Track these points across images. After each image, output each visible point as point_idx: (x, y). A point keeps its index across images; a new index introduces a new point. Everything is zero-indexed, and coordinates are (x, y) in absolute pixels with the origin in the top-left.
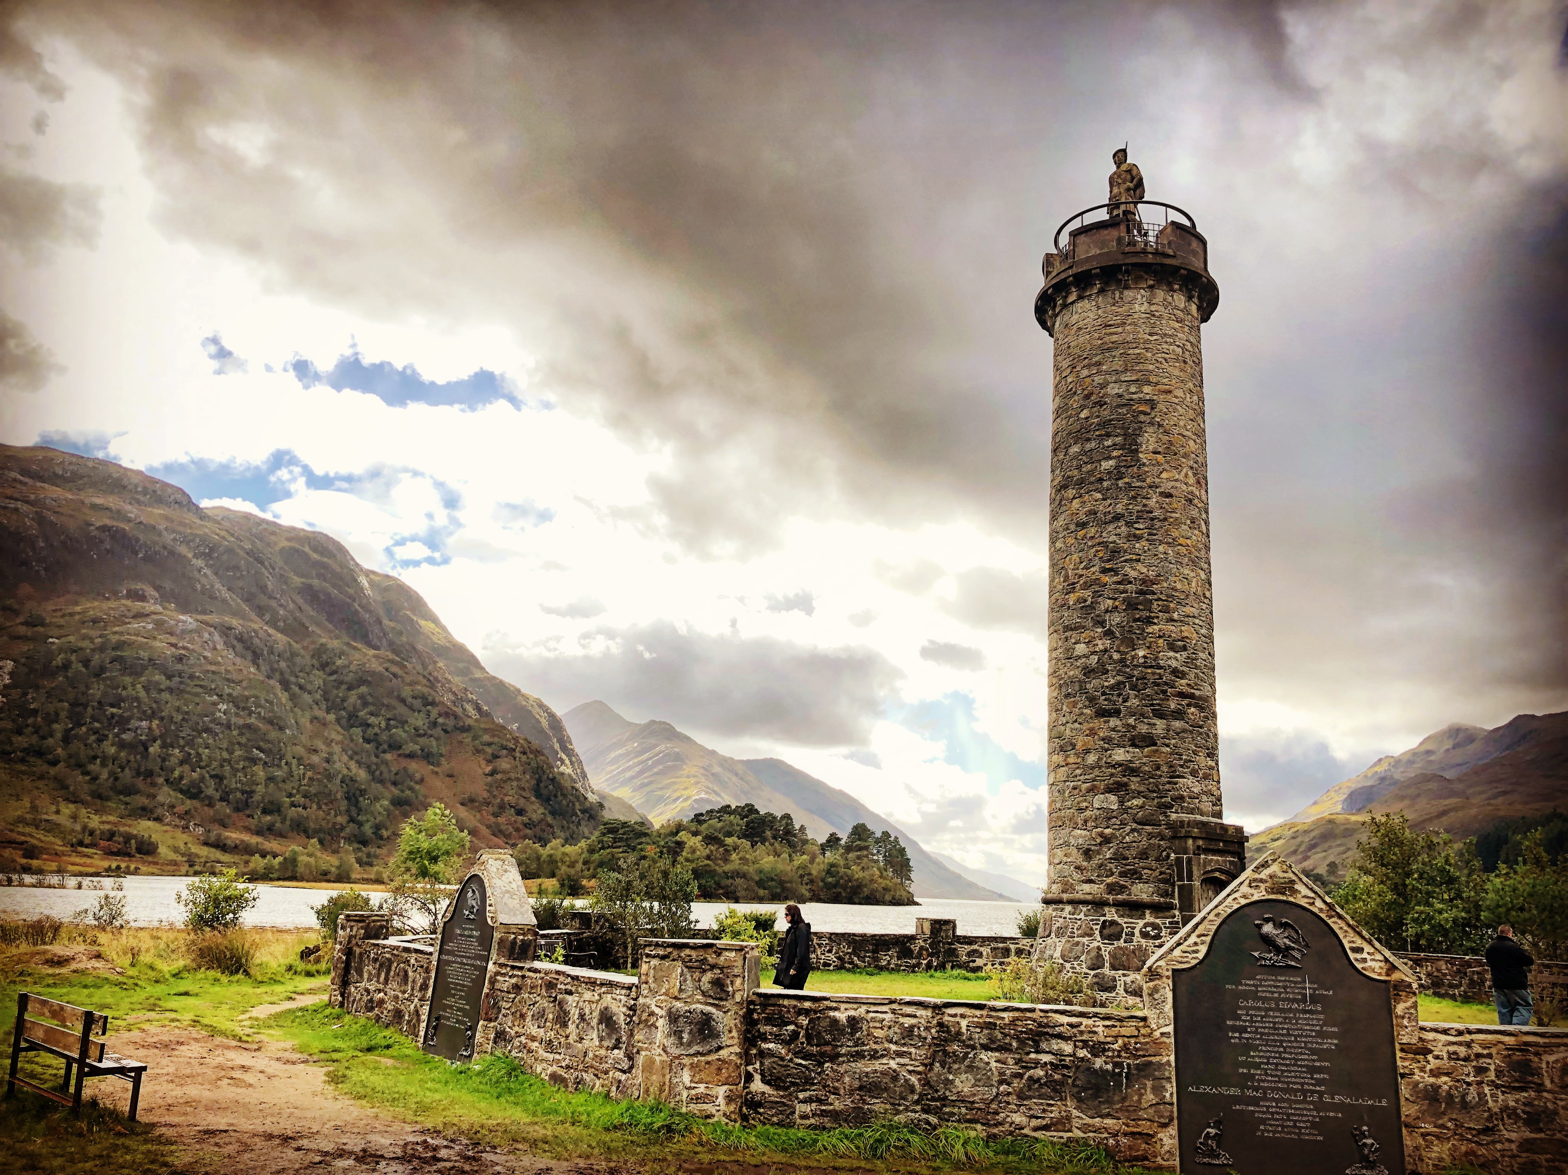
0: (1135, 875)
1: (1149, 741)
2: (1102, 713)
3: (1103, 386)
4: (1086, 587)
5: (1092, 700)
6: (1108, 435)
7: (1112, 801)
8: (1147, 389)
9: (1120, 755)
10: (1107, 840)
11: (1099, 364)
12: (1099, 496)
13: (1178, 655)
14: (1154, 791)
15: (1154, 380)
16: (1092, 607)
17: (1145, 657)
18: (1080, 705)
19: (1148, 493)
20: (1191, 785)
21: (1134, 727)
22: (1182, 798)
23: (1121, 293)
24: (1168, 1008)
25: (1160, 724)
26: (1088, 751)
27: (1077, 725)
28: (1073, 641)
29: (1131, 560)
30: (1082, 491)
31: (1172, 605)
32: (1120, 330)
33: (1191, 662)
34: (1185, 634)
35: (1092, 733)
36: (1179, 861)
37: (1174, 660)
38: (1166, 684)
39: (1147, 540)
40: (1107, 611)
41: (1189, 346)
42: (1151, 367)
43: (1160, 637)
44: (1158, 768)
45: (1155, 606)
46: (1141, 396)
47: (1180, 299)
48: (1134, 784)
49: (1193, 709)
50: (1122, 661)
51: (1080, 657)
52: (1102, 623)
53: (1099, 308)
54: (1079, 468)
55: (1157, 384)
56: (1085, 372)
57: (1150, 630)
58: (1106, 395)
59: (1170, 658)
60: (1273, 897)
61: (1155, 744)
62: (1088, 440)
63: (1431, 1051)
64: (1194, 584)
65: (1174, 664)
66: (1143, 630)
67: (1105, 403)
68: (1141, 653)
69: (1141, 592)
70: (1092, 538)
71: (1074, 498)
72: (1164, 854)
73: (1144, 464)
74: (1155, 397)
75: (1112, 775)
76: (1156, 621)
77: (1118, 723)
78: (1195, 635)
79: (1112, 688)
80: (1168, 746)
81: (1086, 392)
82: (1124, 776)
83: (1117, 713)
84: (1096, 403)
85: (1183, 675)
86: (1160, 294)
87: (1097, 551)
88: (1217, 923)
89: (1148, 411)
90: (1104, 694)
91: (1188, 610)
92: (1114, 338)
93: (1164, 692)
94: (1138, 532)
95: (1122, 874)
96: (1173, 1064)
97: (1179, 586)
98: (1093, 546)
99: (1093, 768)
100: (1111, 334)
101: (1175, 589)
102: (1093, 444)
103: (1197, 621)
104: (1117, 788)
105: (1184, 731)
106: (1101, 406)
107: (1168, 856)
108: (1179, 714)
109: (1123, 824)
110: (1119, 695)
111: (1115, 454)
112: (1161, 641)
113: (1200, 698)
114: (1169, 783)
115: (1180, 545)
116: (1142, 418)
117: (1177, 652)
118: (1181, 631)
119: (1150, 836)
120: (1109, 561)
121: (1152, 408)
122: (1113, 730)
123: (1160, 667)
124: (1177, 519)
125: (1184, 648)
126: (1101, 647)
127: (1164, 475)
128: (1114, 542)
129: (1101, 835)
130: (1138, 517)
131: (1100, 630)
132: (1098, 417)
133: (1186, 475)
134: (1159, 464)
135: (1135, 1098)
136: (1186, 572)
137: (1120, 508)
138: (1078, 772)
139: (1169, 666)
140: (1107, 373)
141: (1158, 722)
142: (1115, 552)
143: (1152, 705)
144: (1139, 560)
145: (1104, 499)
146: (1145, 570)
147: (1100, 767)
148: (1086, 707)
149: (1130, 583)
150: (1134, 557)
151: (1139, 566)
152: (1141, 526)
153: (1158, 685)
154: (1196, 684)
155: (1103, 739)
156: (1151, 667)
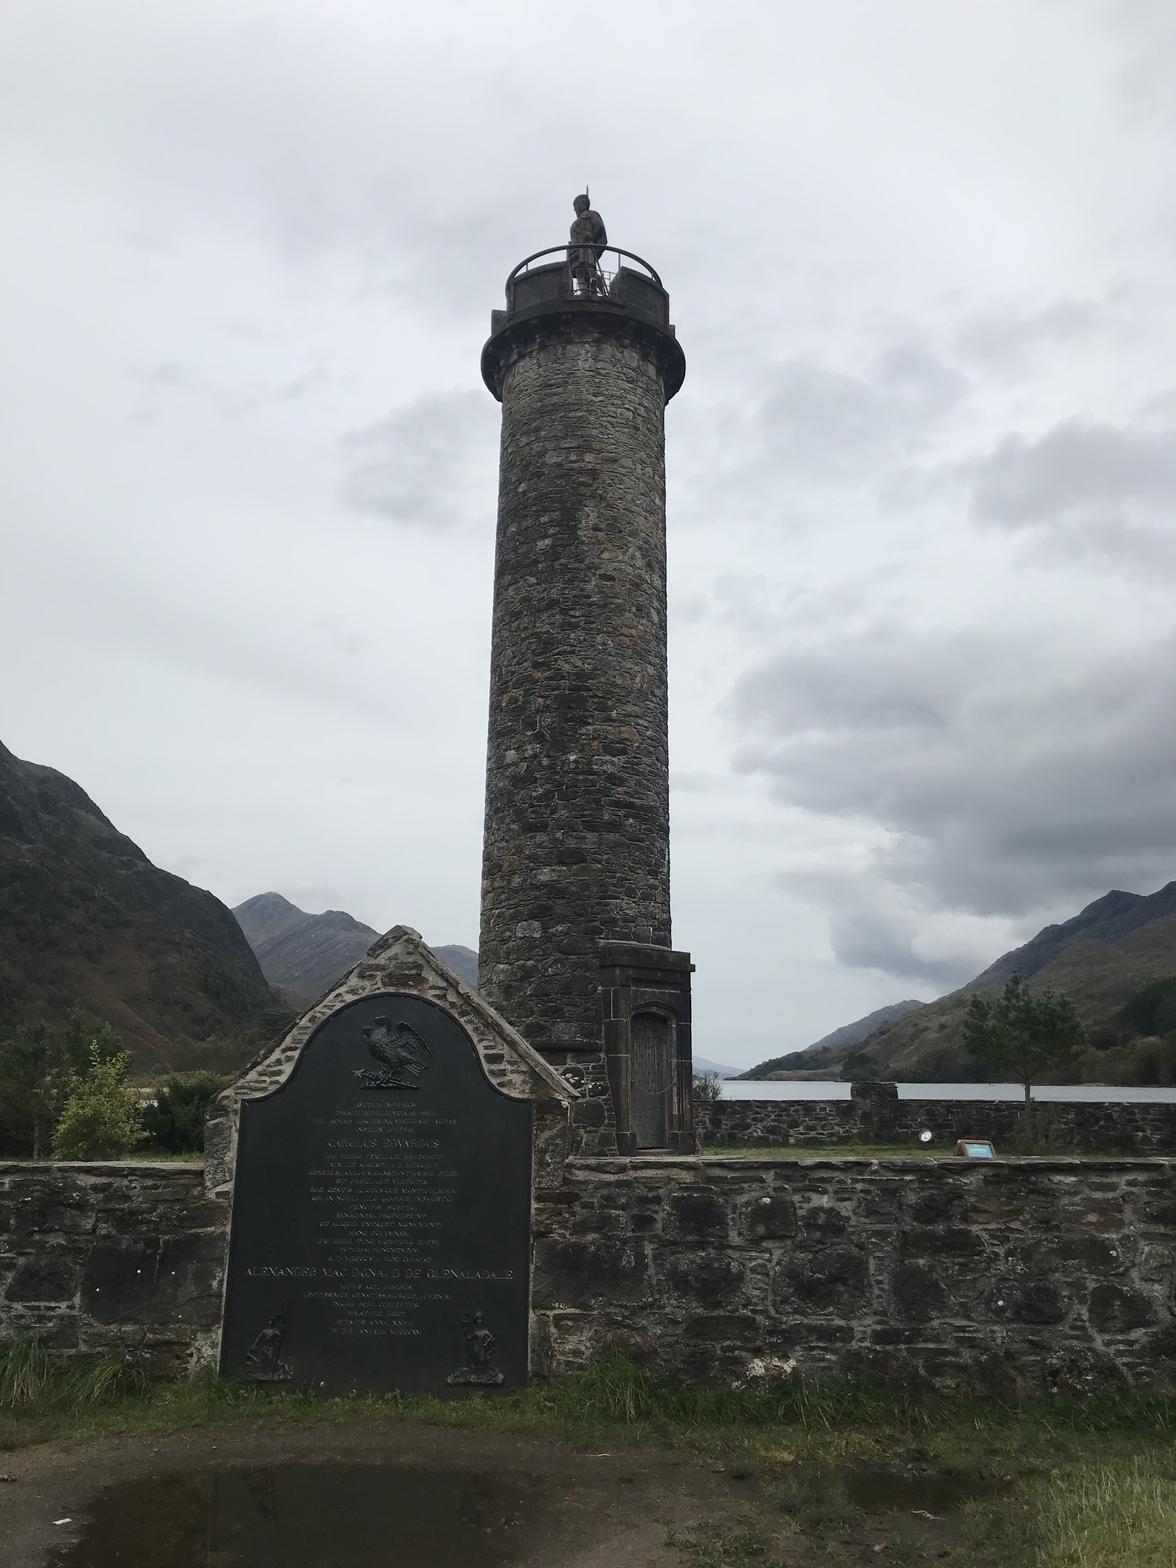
0: (555, 1013)
1: (578, 857)
2: (530, 829)
3: (542, 454)
4: (518, 685)
5: (519, 814)
6: (545, 511)
7: (535, 930)
8: (589, 457)
9: (545, 875)
10: (527, 974)
11: (538, 429)
12: (533, 580)
13: (615, 759)
14: (581, 915)
15: (597, 447)
16: (523, 708)
17: (575, 761)
18: (508, 820)
19: (587, 576)
20: (624, 904)
21: (562, 842)
22: (614, 922)
23: (564, 348)
24: (231, 1156)
25: (591, 836)
26: (513, 873)
27: (504, 844)
28: (504, 747)
29: (565, 652)
30: (518, 576)
31: (610, 703)
32: (560, 390)
33: (632, 767)
34: (626, 736)
35: (519, 850)
36: (606, 993)
37: (610, 764)
38: (599, 791)
39: (584, 629)
40: (538, 711)
41: (642, 410)
42: (594, 432)
43: (594, 739)
44: (586, 887)
45: (590, 703)
46: (582, 464)
47: (632, 357)
48: (560, 907)
49: (631, 820)
50: (551, 767)
51: (509, 765)
52: (531, 725)
53: (540, 366)
54: (515, 550)
55: (600, 451)
56: (524, 440)
57: (583, 731)
58: (544, 464)
59: (606, 762)
60: (391, 990)
61: (585, 861)
62: (525, 516)
63: (577, 1197)
64: (638, 680)
65: (609, 769)
66: (576, 732)
67: (543, 474)
68: (572, 758)
69: (573, 688)
70: (526, 628)
71: (510, 585)
72: (591, 986)
73: (583, 543)
74: (598, 467)
75: (536, 898)
76: (590, 721)
77: (545, 838)
78: (637, 737)
79: (539, 798)
80: (599, 863)
81: (524, 463)
82: (549, 898)
83: (543, 827)
84: (533, 474)
85: (621, 782)
86: (608, 350)
87: (531, 643)
88: (310, 1031)
89: (590, 482)
90: (532, 805)
91: (630, 708)
92: (555, 399)
93: (597, 802)
94: (573, 620)
95: (543, 1013)
96: (228, 1237)
97: (619, 681)
98: (527, 638)
99: (516, 891)
100: (551, 395)
101: (615, 685)
102: (529, 522)
103: (641, 722)
104: (541, 914)
105: (618, 845)
106: (539, 477)
107: (595, 990)
108: (614, 826)
109: (546, 954)
110: (547, 806)
111: (551, 531)
112: (596, 743)
113: (642, 808)
114: (599, 904)
115: (622, 634)
116: (583, 490)
117: (614, 756)
118: (620, 732)
119: (575, 966)
120: (540, 654)
121: (595, 479)
122: (540, 846)
123: (592, 773)
124: (618, 606)
125: (623, 752)
126: (530, 752)
127: (606, 555)
128: (548, 632)
129: (522, 968)
130: (575, 603)
131: (529, 733)
132: (535, 490)
133: (633, 557)
134: (599, 543)
135: (170, 1290)
136: (629, 665)
137: (554, 593)
138: (503, 897)
139: (604, 771)
140: (546, 439)
141: (589, 835)
142: (547, 644)
143: (583, 816)
144: (573, 652)
145: (538, 584)
146: (579, 663)
147: (524, 890)
148: (513, 822)
149: (564, 678)
150: (569, 649)
151: (574, 659)
152: (578, 614)
153: (590, 793)
154: (637, 792)
155: (528, 858)
156: (583, 773)
